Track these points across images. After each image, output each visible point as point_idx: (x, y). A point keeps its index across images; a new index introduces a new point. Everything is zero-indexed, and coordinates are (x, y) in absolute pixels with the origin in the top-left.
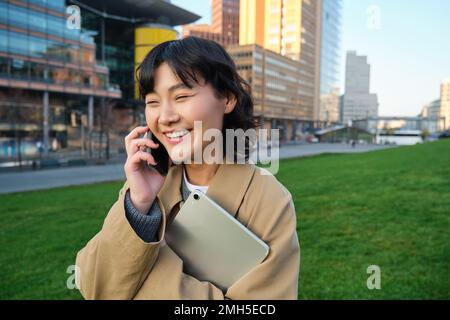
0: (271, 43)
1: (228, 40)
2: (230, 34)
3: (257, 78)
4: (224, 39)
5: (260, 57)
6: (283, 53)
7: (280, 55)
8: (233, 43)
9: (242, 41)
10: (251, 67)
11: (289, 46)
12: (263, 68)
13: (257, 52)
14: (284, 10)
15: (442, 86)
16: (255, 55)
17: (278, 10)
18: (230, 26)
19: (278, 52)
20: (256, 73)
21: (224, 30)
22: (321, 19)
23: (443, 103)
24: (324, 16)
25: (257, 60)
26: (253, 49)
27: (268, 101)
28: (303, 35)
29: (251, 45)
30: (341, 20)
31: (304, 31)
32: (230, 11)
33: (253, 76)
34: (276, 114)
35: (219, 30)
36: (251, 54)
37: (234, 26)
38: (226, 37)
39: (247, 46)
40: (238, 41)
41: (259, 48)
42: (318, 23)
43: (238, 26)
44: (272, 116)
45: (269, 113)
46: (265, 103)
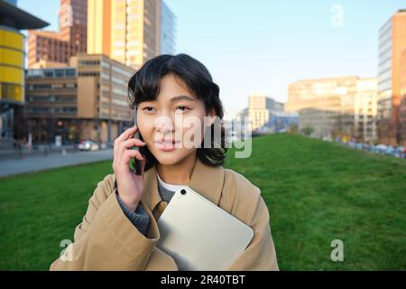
0: (116, 54)
1: (76, 48)
2: (78, 42)
3: (104, 84)
4: (72, 47)
5: (107, 65)
6: (128, 64)
7: (125, 65)
8: (81, 51)
9: (90, 51)
10: (99, 74)
11: (133, 58)
12: (111, 75)
13: (105, 61)
14: (128, 27)
15: (249, 98)
16: (102, 64)
17: (123, 26)
18: (78, 36)
19: (123, 63)
20: (104, 80)
21: (71, 39)
22: (160, 38)
23: (250, 111)
24: (162, 36)
25: (104, 68)
26: (101, 58)
27: (115, 105)
28: (144, 50)
29: (99, 55)
30: (175, 41)
31: (145, 46)
32: (78, 22)
33: (101, 82)
34: (122, 116)
35: (67, 38)
36: (99, 63)
37: (81, 35)
38: (74, 46)
39: (94, 55)
40: (86, 50)
41: (106, 57)
42: (157, 40)
43: (86, 37)
44: (119, 119)
45: (116, 116)
46: (113, 108)
